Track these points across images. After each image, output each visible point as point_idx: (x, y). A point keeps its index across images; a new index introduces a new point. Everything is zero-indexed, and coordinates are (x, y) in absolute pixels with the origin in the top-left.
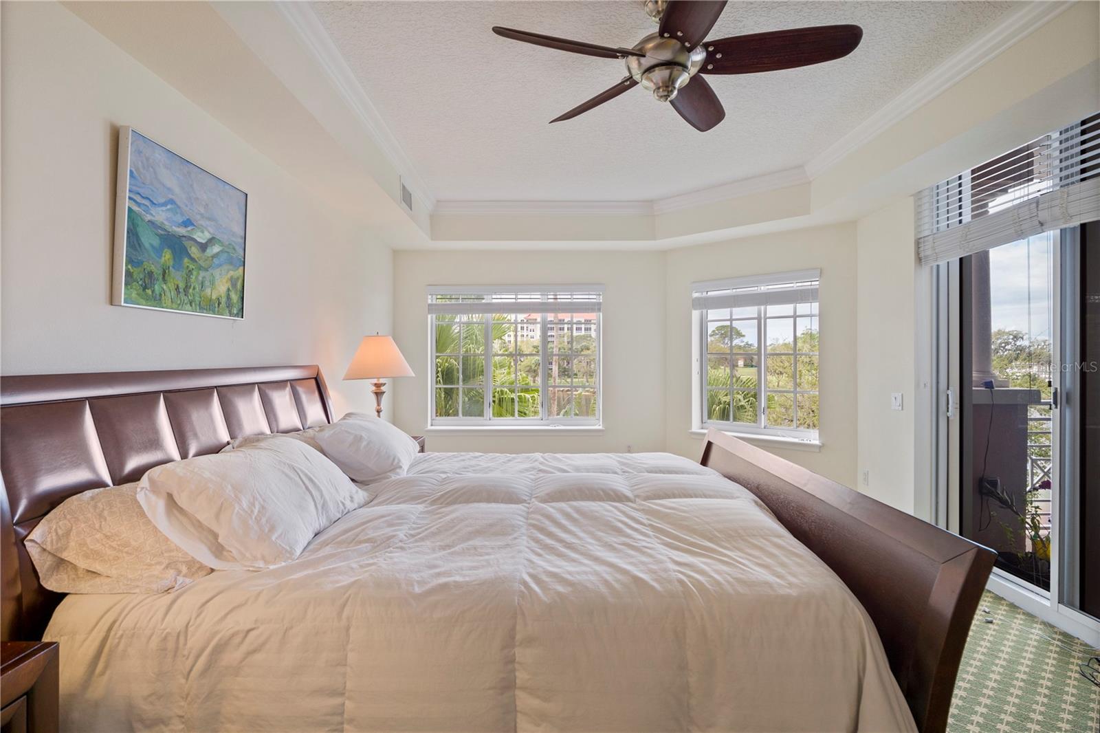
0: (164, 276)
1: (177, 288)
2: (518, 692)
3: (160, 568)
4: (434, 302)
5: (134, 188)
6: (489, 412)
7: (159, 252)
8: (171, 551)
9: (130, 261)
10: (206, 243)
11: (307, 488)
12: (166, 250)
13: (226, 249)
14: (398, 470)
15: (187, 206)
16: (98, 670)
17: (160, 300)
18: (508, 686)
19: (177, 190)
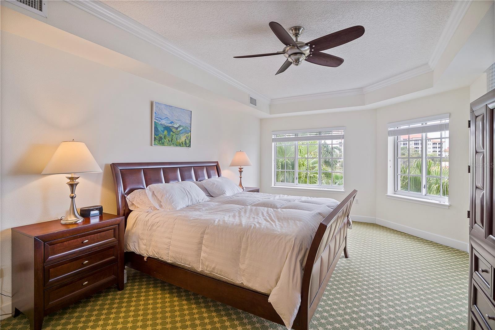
0: (165, 138)
1: (169, 140)
2: (203, 245)
3: (148, 207)
4: (276, 138)
5: (156, 116)
6: (296, 181)
7: (163, 132)
8: (151, 204)
9: (155, 134)
10: (178, 127)
11: (187, 194)
12: (165, 131)
13: (185, 128)
14: (224, 194)
15: (171, 118)
16: (134, 227)
17: (164, 144)
18: (201, 243)
19: (168, 114)
